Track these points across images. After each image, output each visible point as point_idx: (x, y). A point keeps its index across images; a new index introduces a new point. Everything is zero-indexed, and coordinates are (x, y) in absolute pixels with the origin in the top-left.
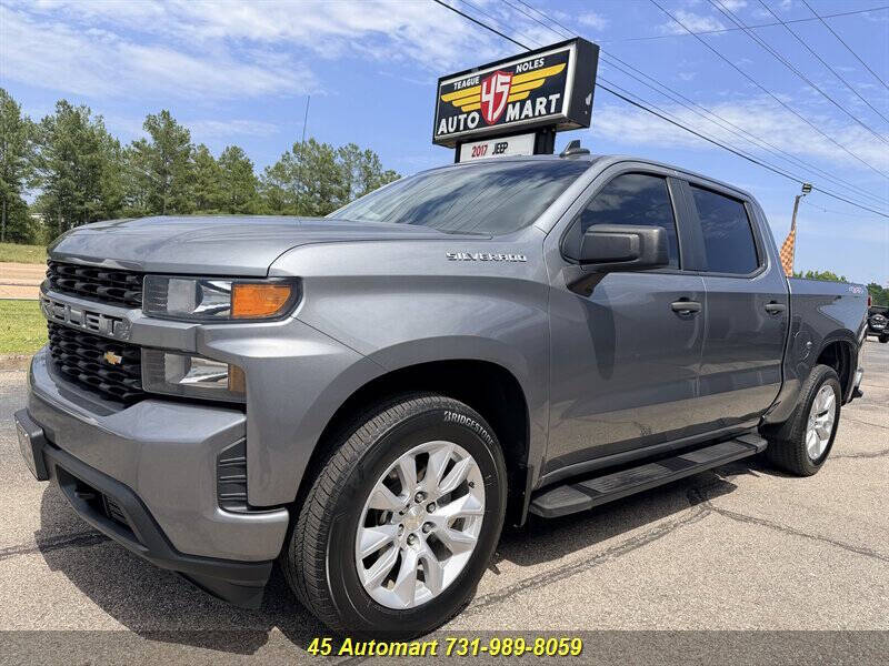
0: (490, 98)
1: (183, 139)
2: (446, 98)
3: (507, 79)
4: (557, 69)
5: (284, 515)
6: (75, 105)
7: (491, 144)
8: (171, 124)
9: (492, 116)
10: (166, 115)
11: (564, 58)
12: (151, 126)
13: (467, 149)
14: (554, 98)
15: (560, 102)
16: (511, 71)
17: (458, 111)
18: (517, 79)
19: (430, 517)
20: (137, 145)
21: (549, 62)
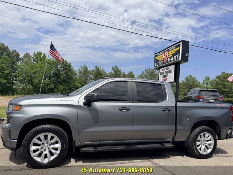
0: (164, 57)
1: (119, 71)
2: (156, 58)
3: (168, 52)
4: (178, 48)
5: (16, 141)
6: (98, 66)
7: (165, 68)
8: (117, 68)
9: (165, 61)
10: (116, 66)
11: (179, 46)
12: (113, 69)
13: (161, 69)
14: (177, 56)
15: (179, 56)
16: (169, 50)
17: (158, 61)
18: (170, 52)
19: (50, 147)
20: (110, 73)
21: (176, 47)
